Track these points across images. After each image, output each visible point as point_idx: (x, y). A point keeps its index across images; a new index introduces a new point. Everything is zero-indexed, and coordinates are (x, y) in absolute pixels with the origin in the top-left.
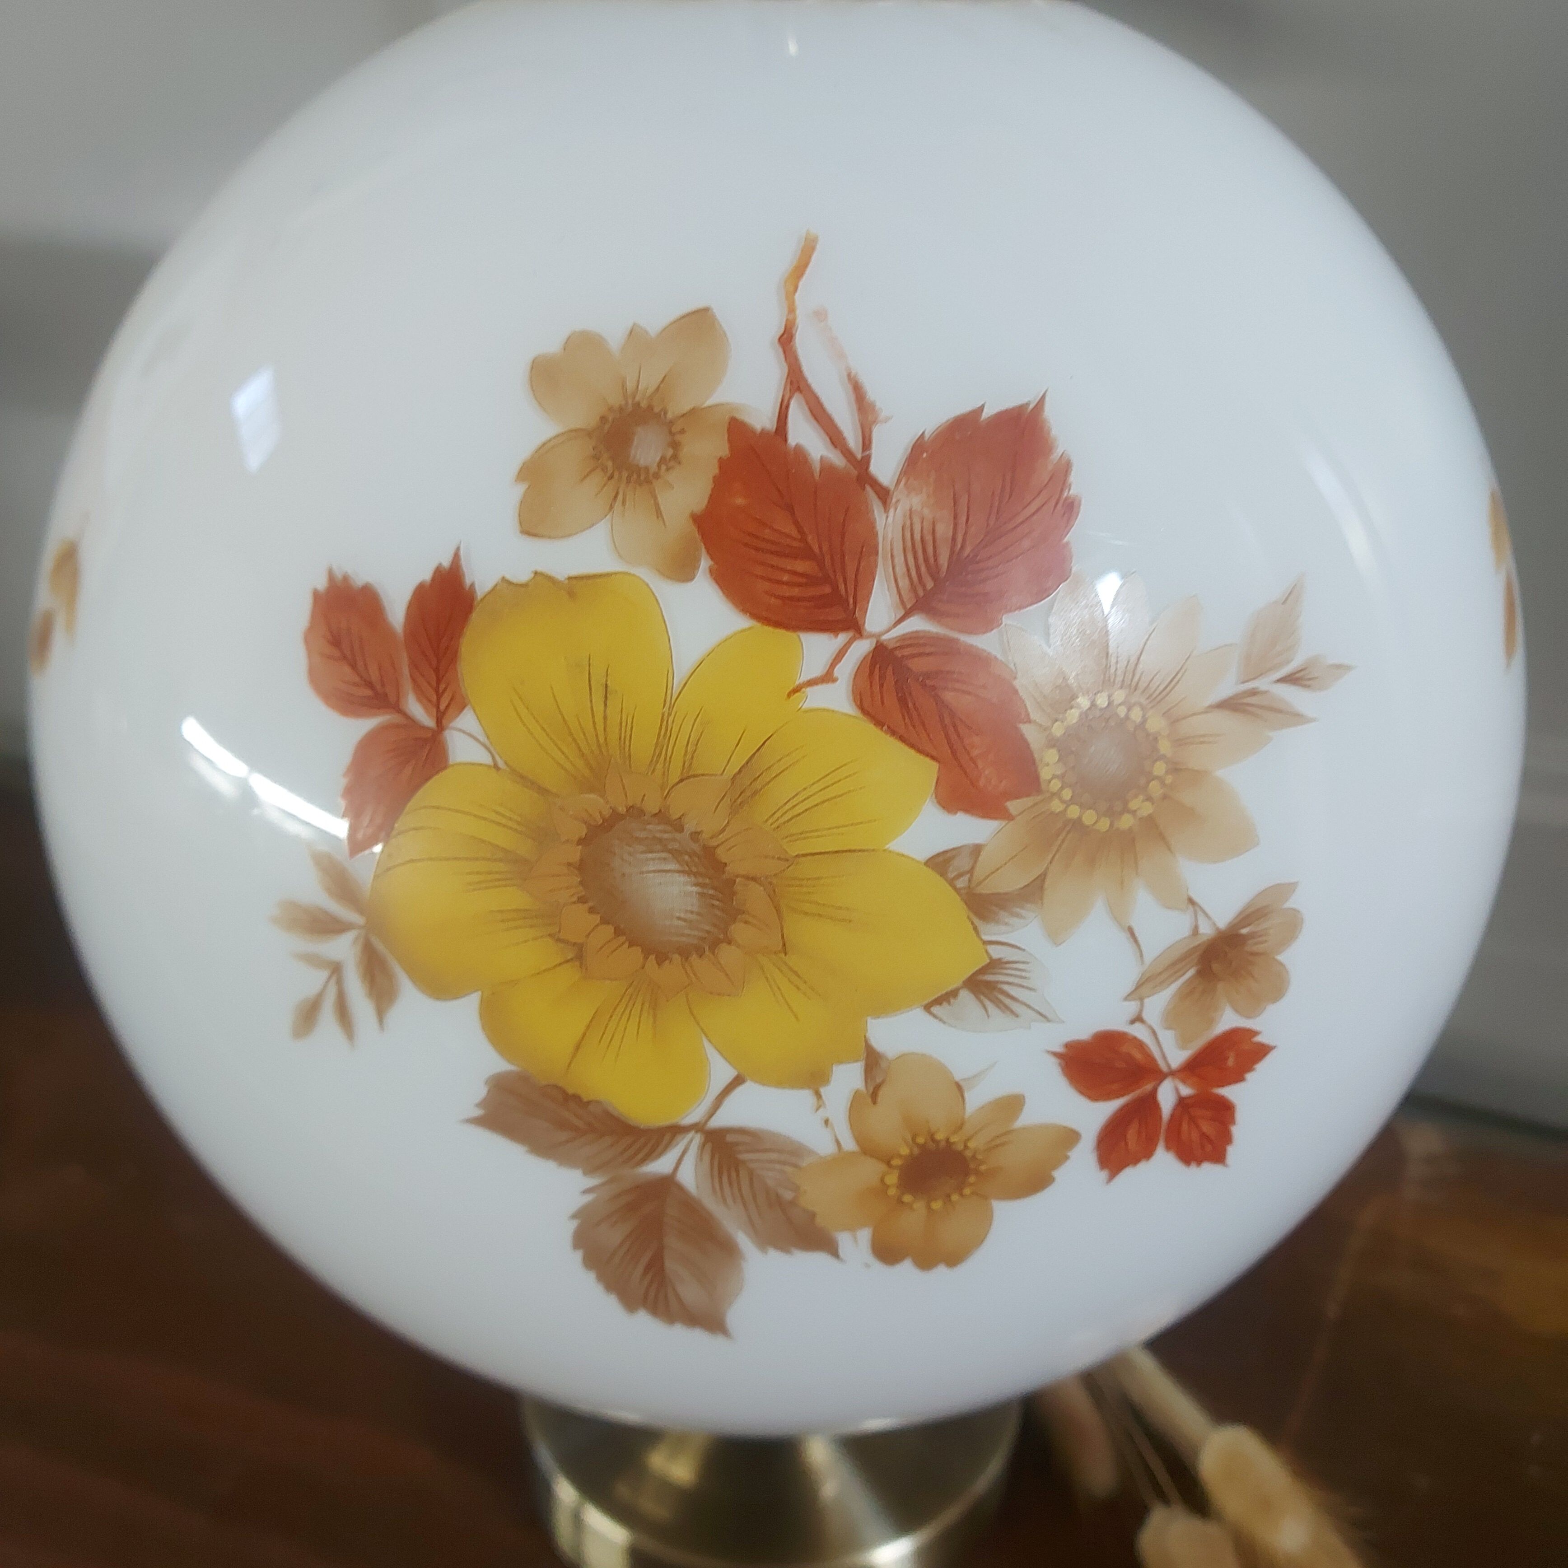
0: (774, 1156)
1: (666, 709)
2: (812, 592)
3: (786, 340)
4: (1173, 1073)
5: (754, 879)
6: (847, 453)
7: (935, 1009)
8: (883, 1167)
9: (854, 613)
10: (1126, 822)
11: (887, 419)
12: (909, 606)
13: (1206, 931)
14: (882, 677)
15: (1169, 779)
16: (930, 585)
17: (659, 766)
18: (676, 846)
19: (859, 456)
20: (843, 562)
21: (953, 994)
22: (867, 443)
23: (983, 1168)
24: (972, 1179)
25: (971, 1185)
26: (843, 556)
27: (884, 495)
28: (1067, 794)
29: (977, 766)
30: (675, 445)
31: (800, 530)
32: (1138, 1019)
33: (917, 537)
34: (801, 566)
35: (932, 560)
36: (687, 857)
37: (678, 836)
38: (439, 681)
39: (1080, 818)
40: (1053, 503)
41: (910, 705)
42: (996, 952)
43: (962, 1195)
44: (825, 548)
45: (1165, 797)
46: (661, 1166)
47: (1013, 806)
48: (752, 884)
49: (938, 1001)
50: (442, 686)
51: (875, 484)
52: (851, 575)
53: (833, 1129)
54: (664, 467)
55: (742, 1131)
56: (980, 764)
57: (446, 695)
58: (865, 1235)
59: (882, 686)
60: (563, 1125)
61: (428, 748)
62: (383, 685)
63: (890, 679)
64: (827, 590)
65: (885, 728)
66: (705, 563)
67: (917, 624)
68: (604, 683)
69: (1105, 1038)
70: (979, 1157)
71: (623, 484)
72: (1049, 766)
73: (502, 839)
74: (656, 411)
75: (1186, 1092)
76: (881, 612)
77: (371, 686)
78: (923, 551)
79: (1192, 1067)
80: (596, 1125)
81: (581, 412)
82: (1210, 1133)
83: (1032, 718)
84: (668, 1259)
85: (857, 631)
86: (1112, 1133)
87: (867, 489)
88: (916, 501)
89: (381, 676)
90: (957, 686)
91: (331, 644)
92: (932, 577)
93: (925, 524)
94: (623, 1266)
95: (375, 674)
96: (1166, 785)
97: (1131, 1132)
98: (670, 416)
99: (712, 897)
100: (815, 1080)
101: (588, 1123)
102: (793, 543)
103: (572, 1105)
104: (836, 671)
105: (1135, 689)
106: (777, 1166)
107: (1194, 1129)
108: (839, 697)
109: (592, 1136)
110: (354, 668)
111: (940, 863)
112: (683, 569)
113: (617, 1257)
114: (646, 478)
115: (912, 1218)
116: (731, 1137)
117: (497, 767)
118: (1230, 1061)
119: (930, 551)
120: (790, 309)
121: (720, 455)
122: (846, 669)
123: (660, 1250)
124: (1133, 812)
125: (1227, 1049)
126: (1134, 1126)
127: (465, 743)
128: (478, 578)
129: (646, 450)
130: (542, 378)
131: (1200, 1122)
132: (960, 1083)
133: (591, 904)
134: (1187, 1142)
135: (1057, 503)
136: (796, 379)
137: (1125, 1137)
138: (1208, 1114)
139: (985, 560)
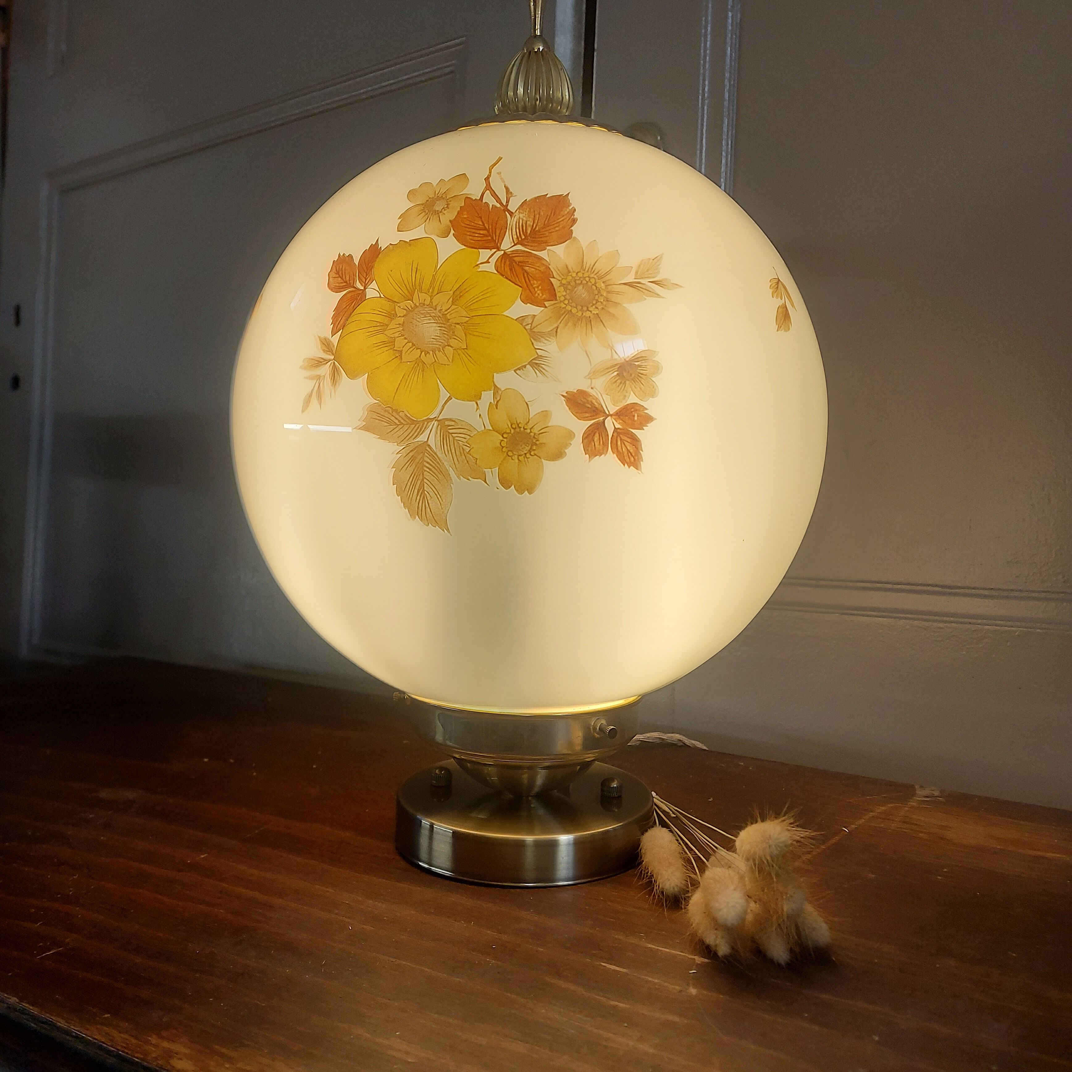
0: (462, 431)
1: (434, 273)
2: (485, 239)
3: (487, 179)
4: (611, 415)
5: (458, 324)
6: (501, 204)
7: (518, 372)
8: (501, 438)
9: (497, 244)
10: (588, 314)
11: (516, 196)
12: (515, 243)
14: (505, 262)
15: (604, 303)
16: (523, 237)
17: (431, 290)
18: (434, 315)
19: (504, 204)
20: (496, 231)
21: (525, 366)
22: (508, 201)
23: (538, 443)
24: (534, 448)
25: (534, 450)
26: (496, 229)
27: (511, 214)
28: (566, 302)
29: (535, 290)
30: (448, 205)
31: (483, 222)
32: (594, 387)
33: (521, 224)
34: (481, 232)
35: (525, 231)
36: (437, 318)
37: (434, 311)
38: (367, 275)
39: (571, 311)
40: (568, 219)
41: (513, 270)
42: (540, 353)
43: (531, 455)
44: (490, 227)
45: (603, 308)
46: (423, 438)
47: (547, 304)
48: (457, 326)
49: (519, 369)
50: (367, 277)
51: (508, 211)
52: (498, 234)
53: (482, 418)
54: (443, 210)
55: (451, 420)
56: (536, 289)
57: (368, 279)
58: (495, 470)
59: (504, 265)
60: (390, 423)
61: (361, 295)
62: (350, 281)
63: (508, 263)
64: (490, 238)
65: (504, 277)
66: (452, 232)
67: (519, 247)
68: (416, 267)
69: (582, 393)
70: (536, 437)
71: (430, 215)
72: (560, 292)
73: (379, 319)
74: (444, 197)
75: (618, 426)
76: (507, 244)
77: (346, 282)
78: (522, 229)
79: (619, 415)
80: (402, 421)
81: (421, 200)
82: (631, 451)
83: (555, 276)
84: (425, 485)
85: (499, 249)
86: (588, 436)
87: (506, 212)
88: (521, 216)
89: (349, 278)
90: (530, 266)
91: (336, 273)
92: (524, 235)
93: (524, 221)
94: (410, 491)
95: (348, 278)
96: (603, 305)
97: (596, 438)
98: (447, 198)
99: (444, 331)
100: (477, 397)
101: (399, 421)
102: (481, 226)
103: (394, 414)
104: (490, 260)
105: (593, 273)
106: (463, 436)
107: (623, 445)
108: (491, 267)
109: (400, 426)
110: (342, 278)
111: (521, 320)
112: (445, 234)
113: (408, 487)
114: (437, 213)
115: (513, 464)
116: (447, 423)
117: (380, 297)
118: (636, 418)
119: (524, 228)
120: (490, 172)
121: (461, 205)
122: (493, 260)
123: (423, 480)
124: (591, 311)
125: (633, 411)
126: (597, 435)
127: (372, 292)
128: (383, 245)
129: (438, 206)
130: (411, 194)
131: (626, 443)
132: (528, 403)
133: (405, 336)
134: (621, 452)
135: (569, 219)
136: (489, 187)
137: (594, 440)
138: (629, 440)
139: (543, 232)
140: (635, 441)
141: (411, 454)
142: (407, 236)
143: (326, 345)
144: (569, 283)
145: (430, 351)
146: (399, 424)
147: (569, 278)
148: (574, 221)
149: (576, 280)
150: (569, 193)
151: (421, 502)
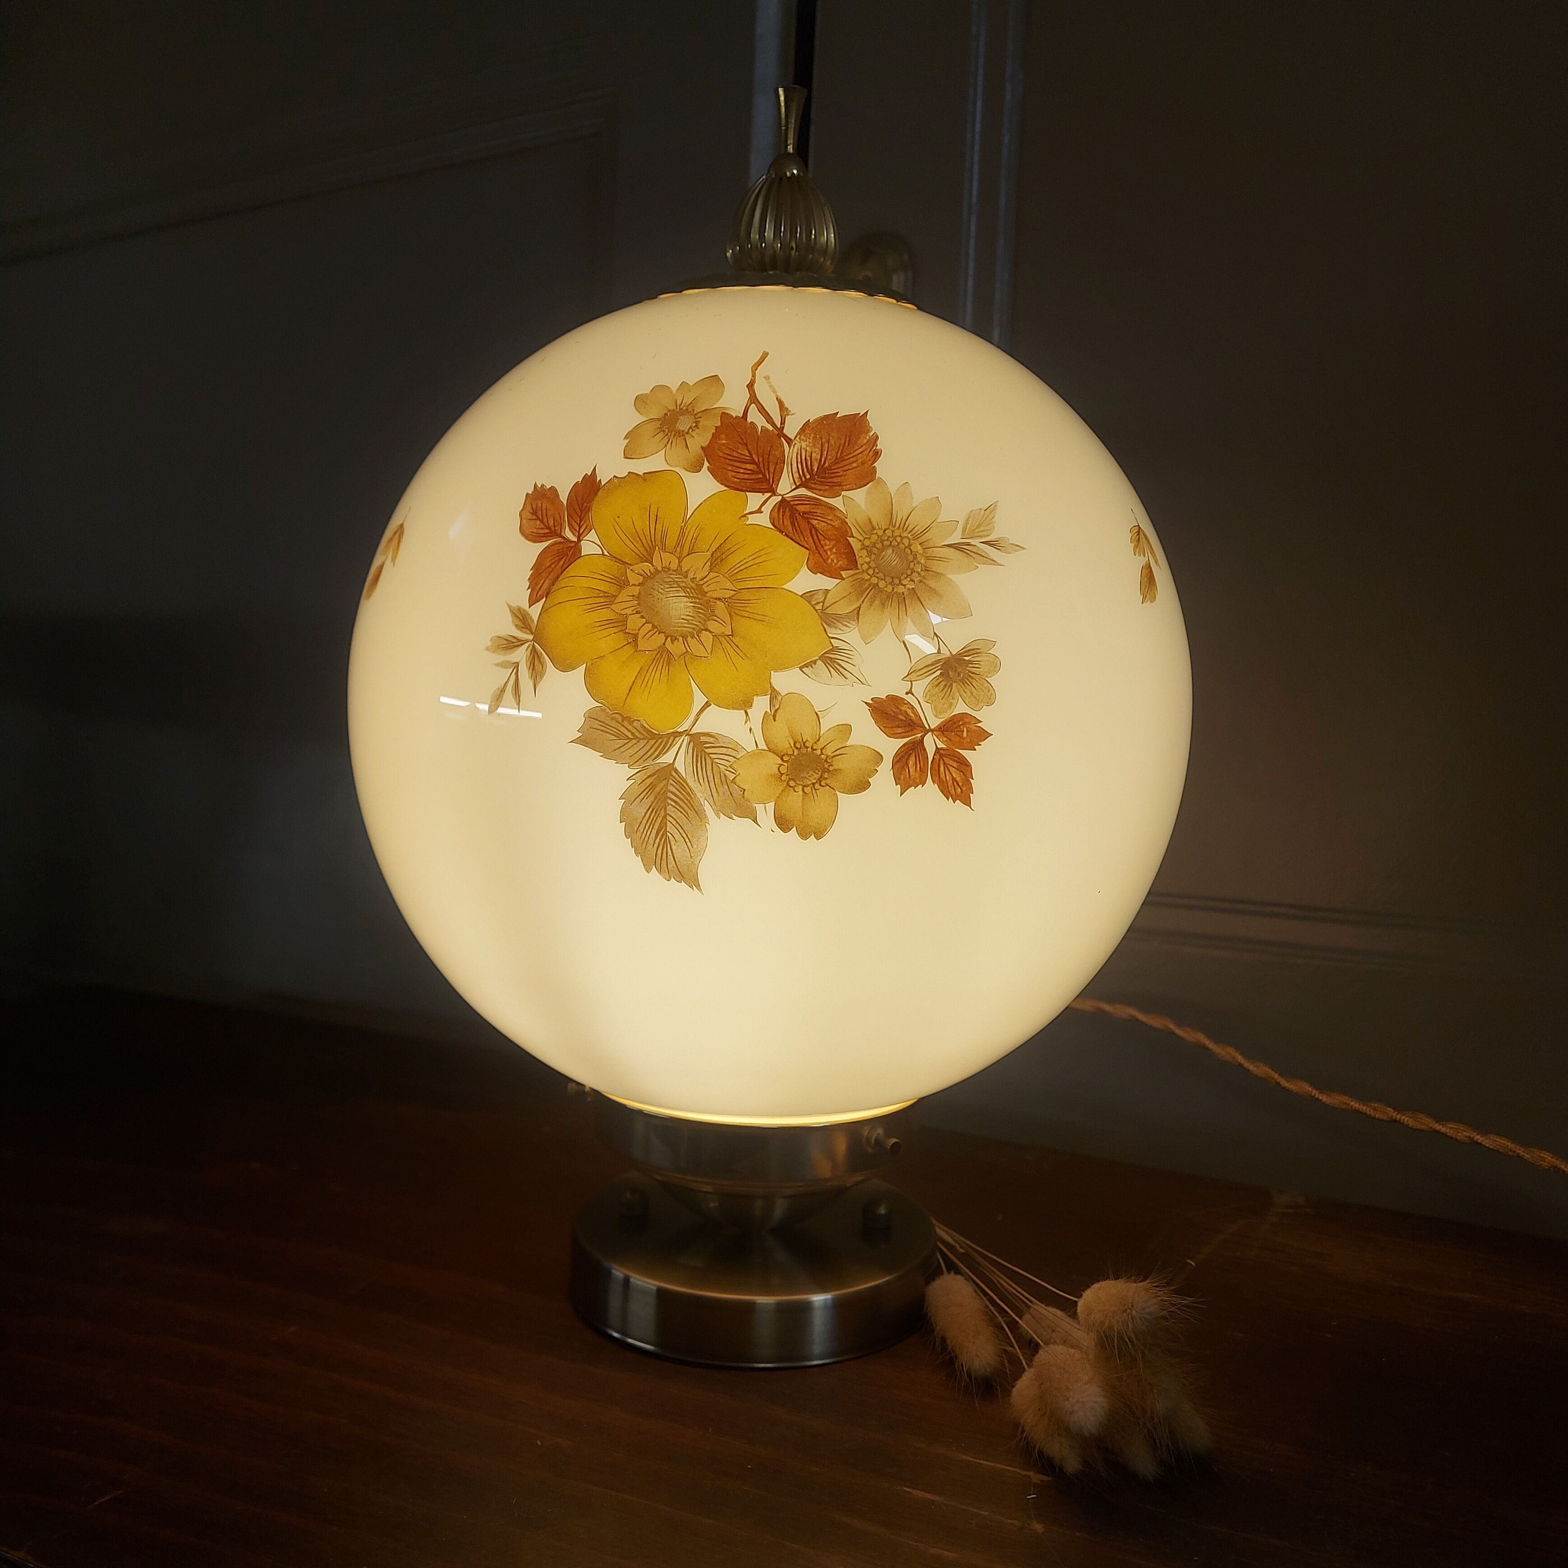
0: (724, 750)
1: (683, 524)
2: (753, 477)
3: (750, 386)
4: (932, 731)
5: (719, 599)
6: (774, 425)
7: (805, 670)
8: (780, 762)
9: (772, 486)
10: (900, 589)
11: (793, 414)
12: (798, 484)
13: (945, 653)
14: (784, 512)
15: (923, 574)
16: (808, 477)
17: (678, 549)
18: (684, 584)
19: (779, 426)
20: (769, 465)
21: (815, 662)
22: (783, 421)
23: (831, 768)
24: (826, 775)
25: (826, 779)
26: (769, 463)
27: (789, 441)
28: (871, 572)
29: (827, 554)
30: (697, 422)
31: (750, 452)
32: (910, 692)
33: (803, 457)
34: (749, 466)
35: (810, 467)
36: (688, 590)
37: (685, 580)
38: (581, 521)
39: (877, 584)
40: (868, 451)
41: (796, 525)
42: (835, 643)
43: (820, 785)
44: (761, 460)
45: (920, 581)
46: (667, 758)
47: (844, 574)
48: (718, 602)
49: (806, 666)
50: (582, 523)
51: (785, 436)
52: (772, 470)
53: (753, 734)
54: (691, 430)
55: (708, 735)
56: (829, 553)
57: (583, 526)
58: (771, 806)
59: (783, 516)
60: (619, 736)
61: (573, 550)
62: (555, 527)
63: (788, 513)
64: (761, 476)
65: (784, 534)
66: (706, 464)
67: (802, 491)
68: (656, 514)
69: (894, 700)
70: (829, 761)
71: (672, 437)
72: (862, 558)
73: (603, 586)
74: (689, 410)
75: (941, 745)
76: (785, 486)
77: (549, 528)
78: (805, 464)
79: (942, 730)
80: (637, 734)
81: (656, 412)
82: (958, 779)
83: (854, 535)
84: (669, 824)
85: (774, 493)
86: (900, 761)
87: (782, 439)
88: (804, 444)
89: (554, 523)
90: (819, 518)
91: (532, 513)
92: (809, 474)
93: (807, 453)
94: (645, 832)
95: (551, 523)
96: (921, 576)
97: (911, 762)
98: (695, 412)
99: (699, 608)
100: (745, 705)
101: (633, 734)
102: (747, 458)
103: (626, 723)
104: (763, 509)
105: (906, 531)
106: (726, 757)
107: (947, 772)
108: (764, 519)
109: (634, 741)
110: (542, 521)
111: (808, 596)
112: (696, 468)
113: (642, 826)
114: (681, 434)
115: (795, 798)
116: (703, 739)
117: (603, 554)
118: (965, 734)
119: (809, 464)
120: (754, 376)
121: (717, 425)
122: (768, 508)
123: (665, 817)
124: (905, 585)
125: (961, 725)
126: (912, 759)
127: (590, 546)
128: (603, 477)
129: (684, 424)
130: (640, 402)
131: (951, 769)
132: (818, 713)
133: (642, 614)
134: (945, 780)
135: (870, 452)
136: (753, 399)
137: (908, 765)
138: (955, 765)
139: (835, 469)
140: (964, 766)
141: (649, 781)
142: (641, 467)
143: (521, 619)
144: (874, 545)
145: (680, 636)
146: (633, 737)
147: (874, 538)
148: (877, 454)
149: (884, 540)
150: (867, 412)
151: (661, 847)
